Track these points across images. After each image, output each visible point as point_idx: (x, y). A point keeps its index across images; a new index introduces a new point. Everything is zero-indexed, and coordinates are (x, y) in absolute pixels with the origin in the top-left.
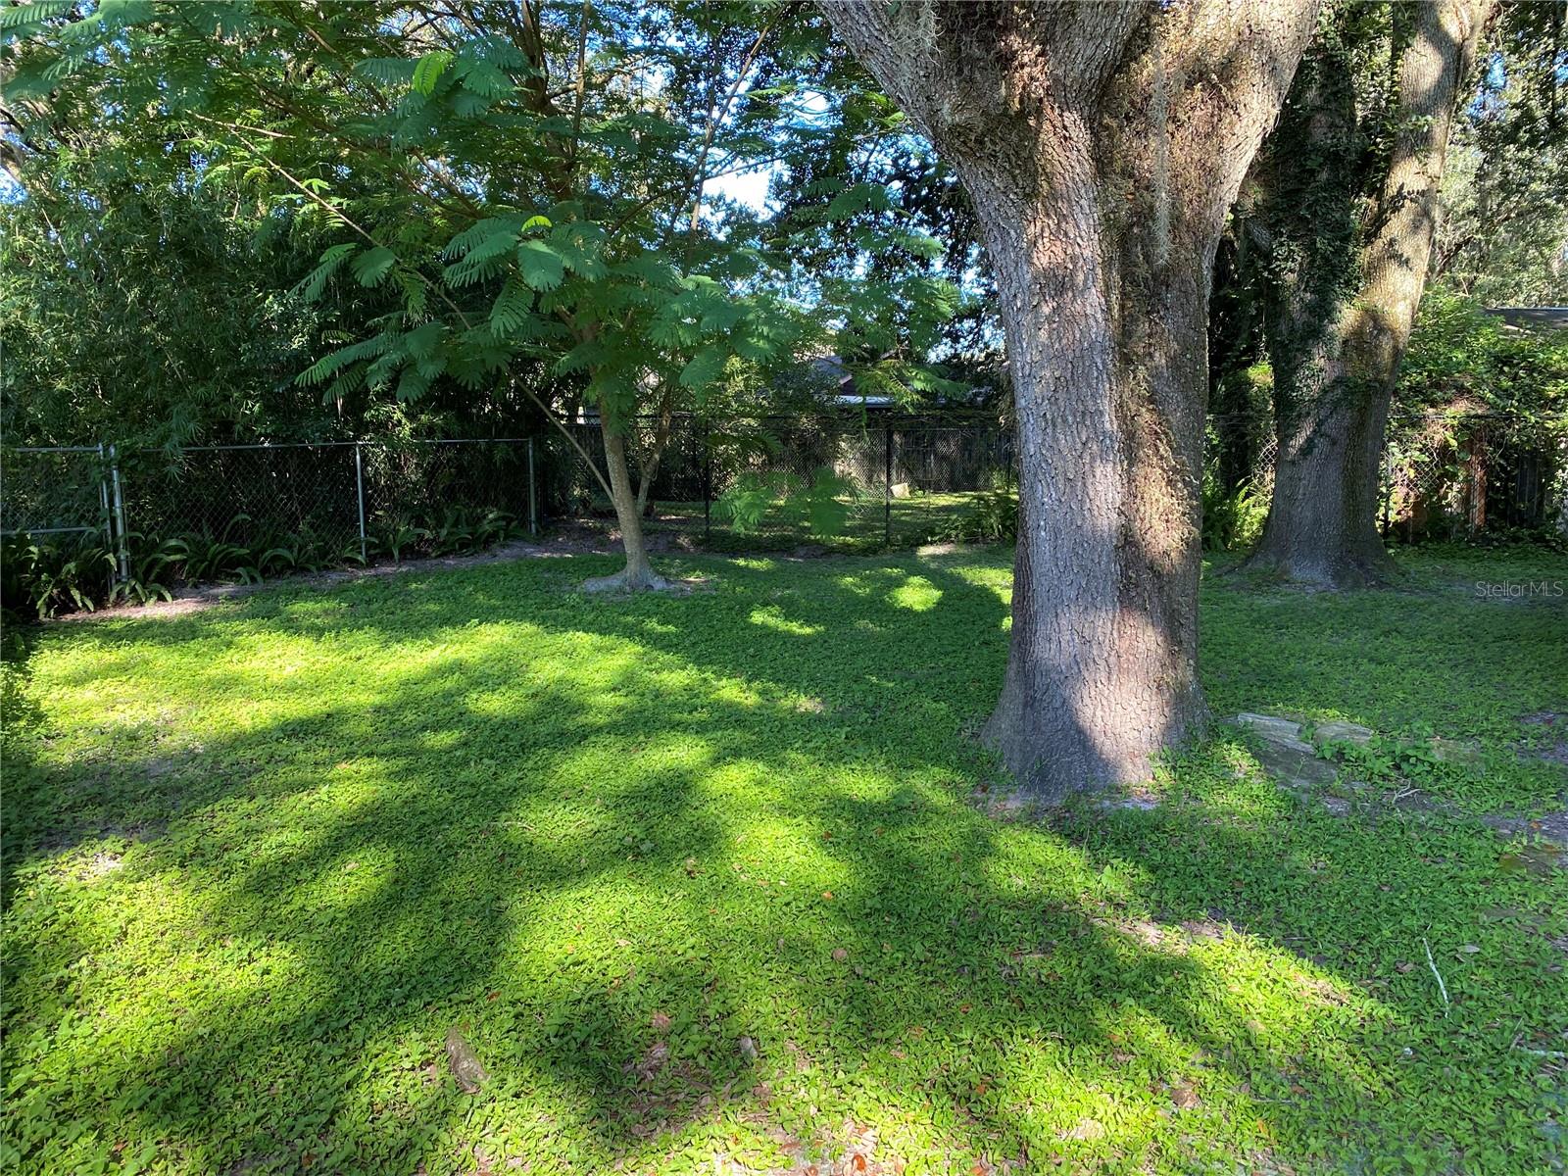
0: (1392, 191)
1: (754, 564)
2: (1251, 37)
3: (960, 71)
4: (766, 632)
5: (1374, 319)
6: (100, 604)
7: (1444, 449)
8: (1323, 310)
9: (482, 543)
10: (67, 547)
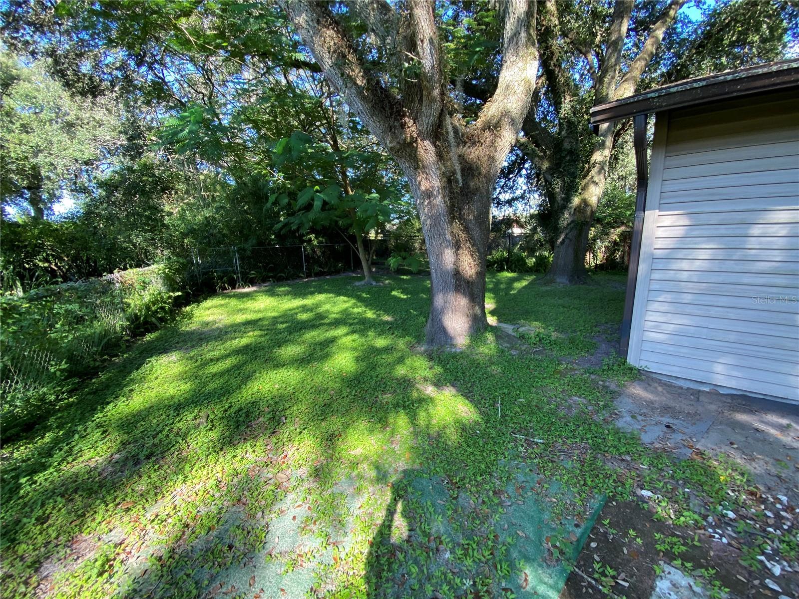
0: (592, 162)
1: (405, 277)
2: (505, 114)
3: (391, 130)
4: (395, 297)
5: (585, 202)
6: (234, 288)
7: (615, 243)
8: (568, 199)
9: (338, 272)
10: (225, 273)
